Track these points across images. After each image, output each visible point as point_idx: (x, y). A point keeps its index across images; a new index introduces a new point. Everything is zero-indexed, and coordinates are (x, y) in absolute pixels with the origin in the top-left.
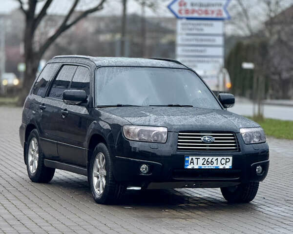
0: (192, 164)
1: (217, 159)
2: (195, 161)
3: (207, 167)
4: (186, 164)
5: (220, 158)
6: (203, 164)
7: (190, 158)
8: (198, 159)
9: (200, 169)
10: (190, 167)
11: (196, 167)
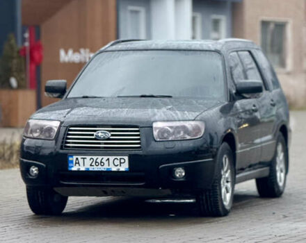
0: (77, 165)
1: (108, 159)
2: (81, 161)
3: (96, 168)
4: (70, 165)
5: (112, 158)
6: (91, 165)
7: (75, 157)
8: (84, 159)
9: (87, 172)
10: (75, 168)
11: (83, 169)
